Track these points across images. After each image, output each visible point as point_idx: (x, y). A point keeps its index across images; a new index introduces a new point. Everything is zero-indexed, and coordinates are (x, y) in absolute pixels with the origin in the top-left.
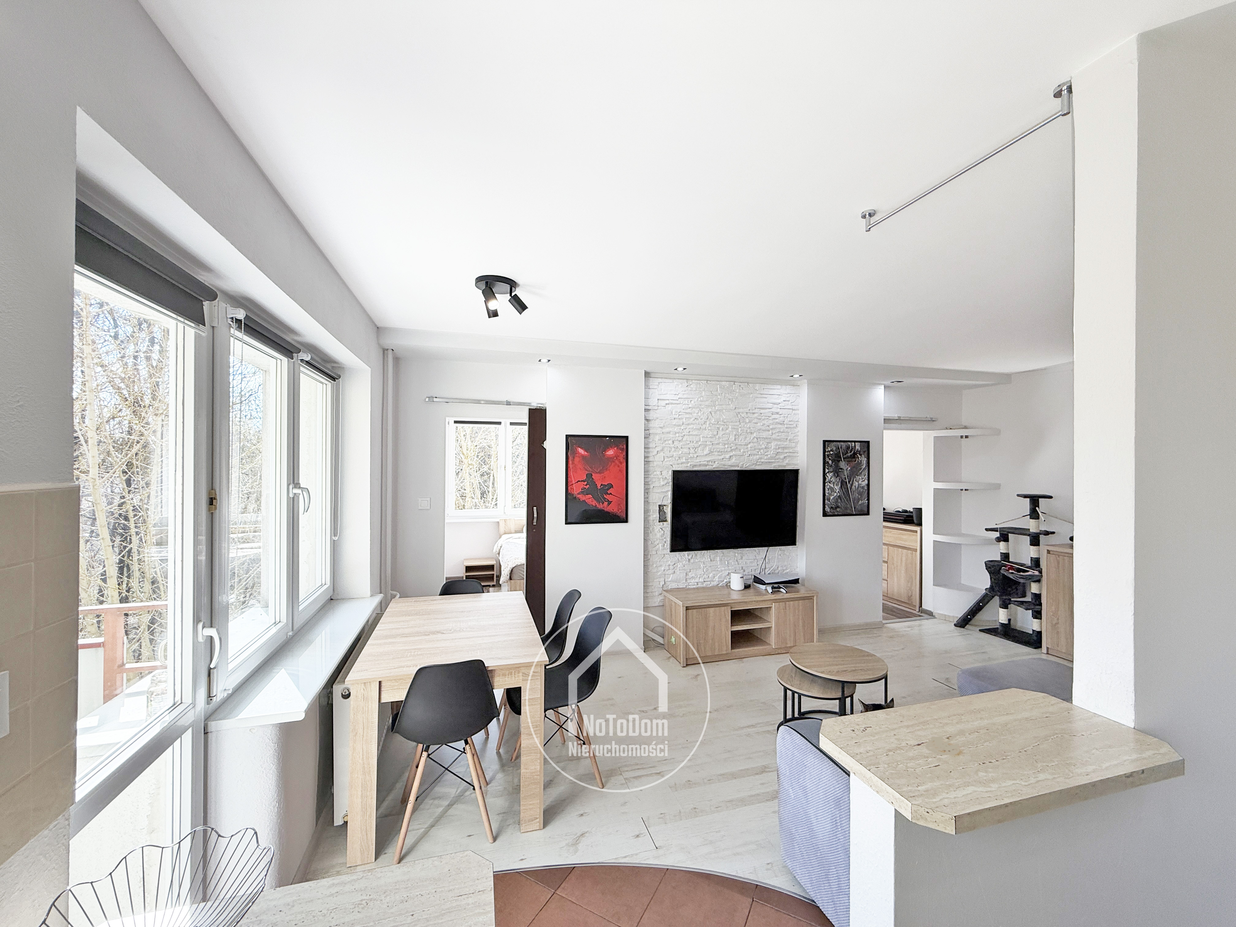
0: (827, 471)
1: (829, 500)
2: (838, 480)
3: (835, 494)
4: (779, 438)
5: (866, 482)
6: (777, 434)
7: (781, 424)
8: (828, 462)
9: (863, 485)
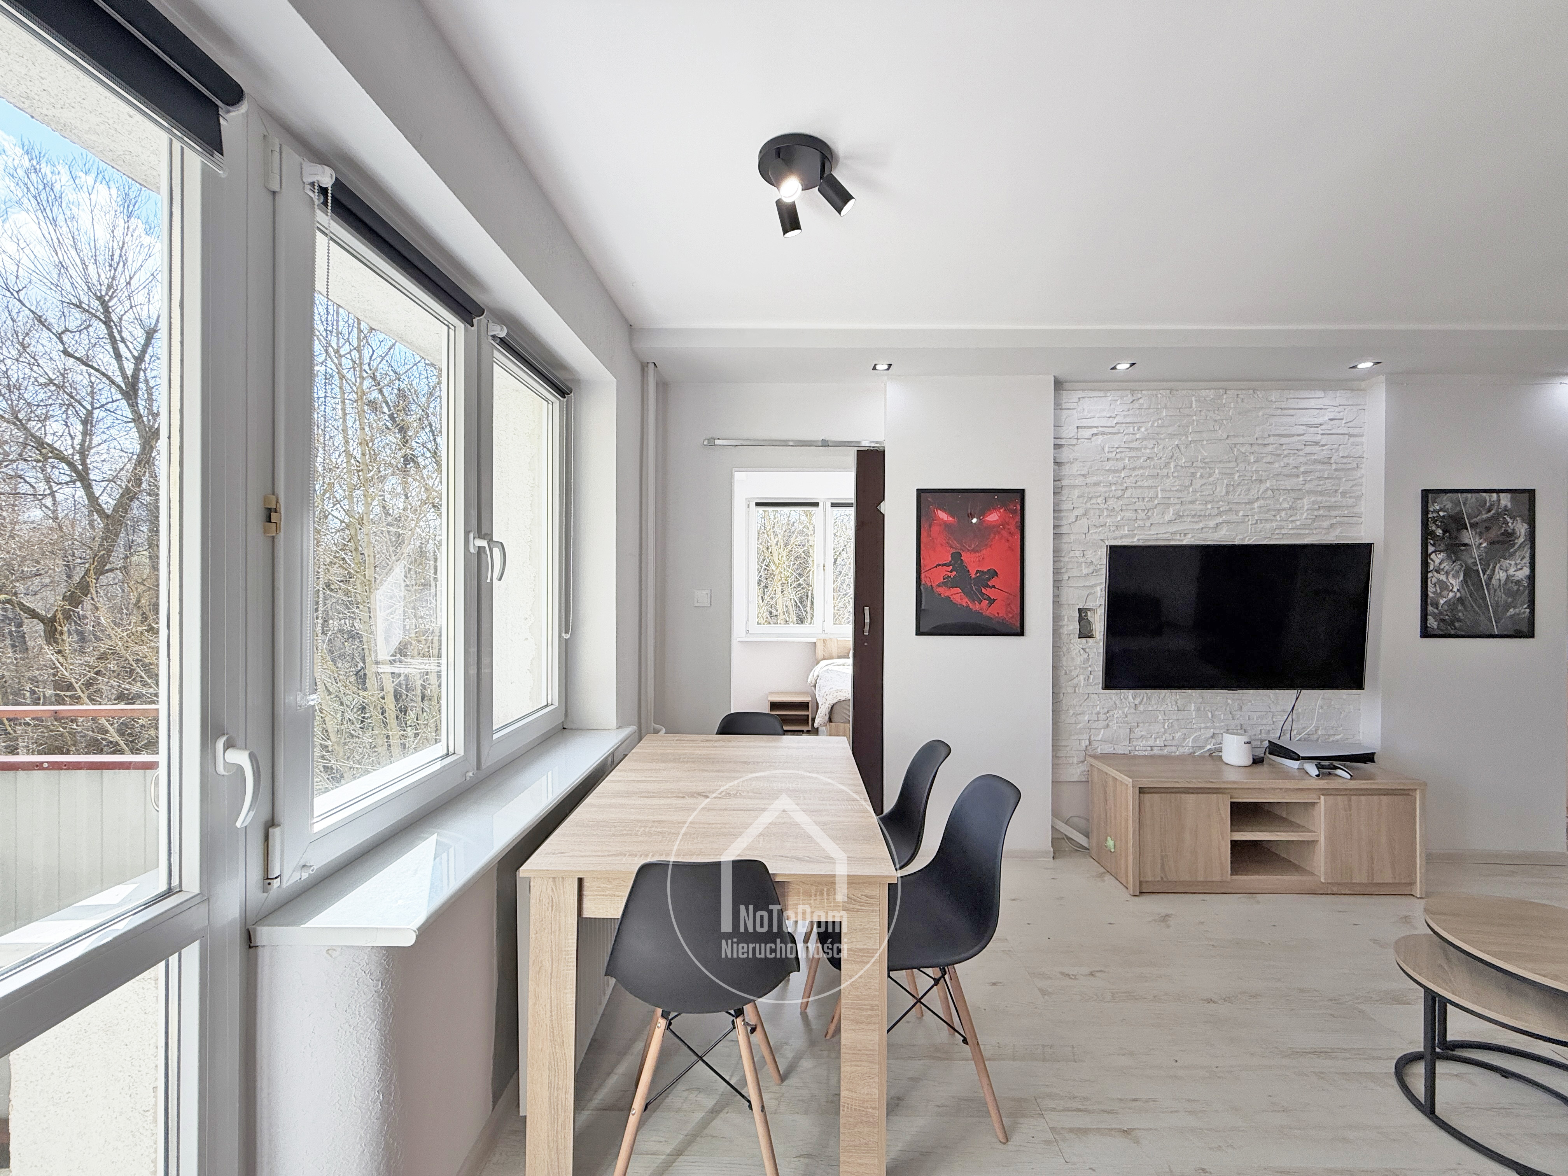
0: (1431, 549)
1: (1436, 605)
2: (1457, 567)
3: (1451, 595)
4: (1319, 489)
5: (1527, 571)
6: (1316, 482)
7: (1324, 463)
8: (1433, 532)
9: (1518, 578)
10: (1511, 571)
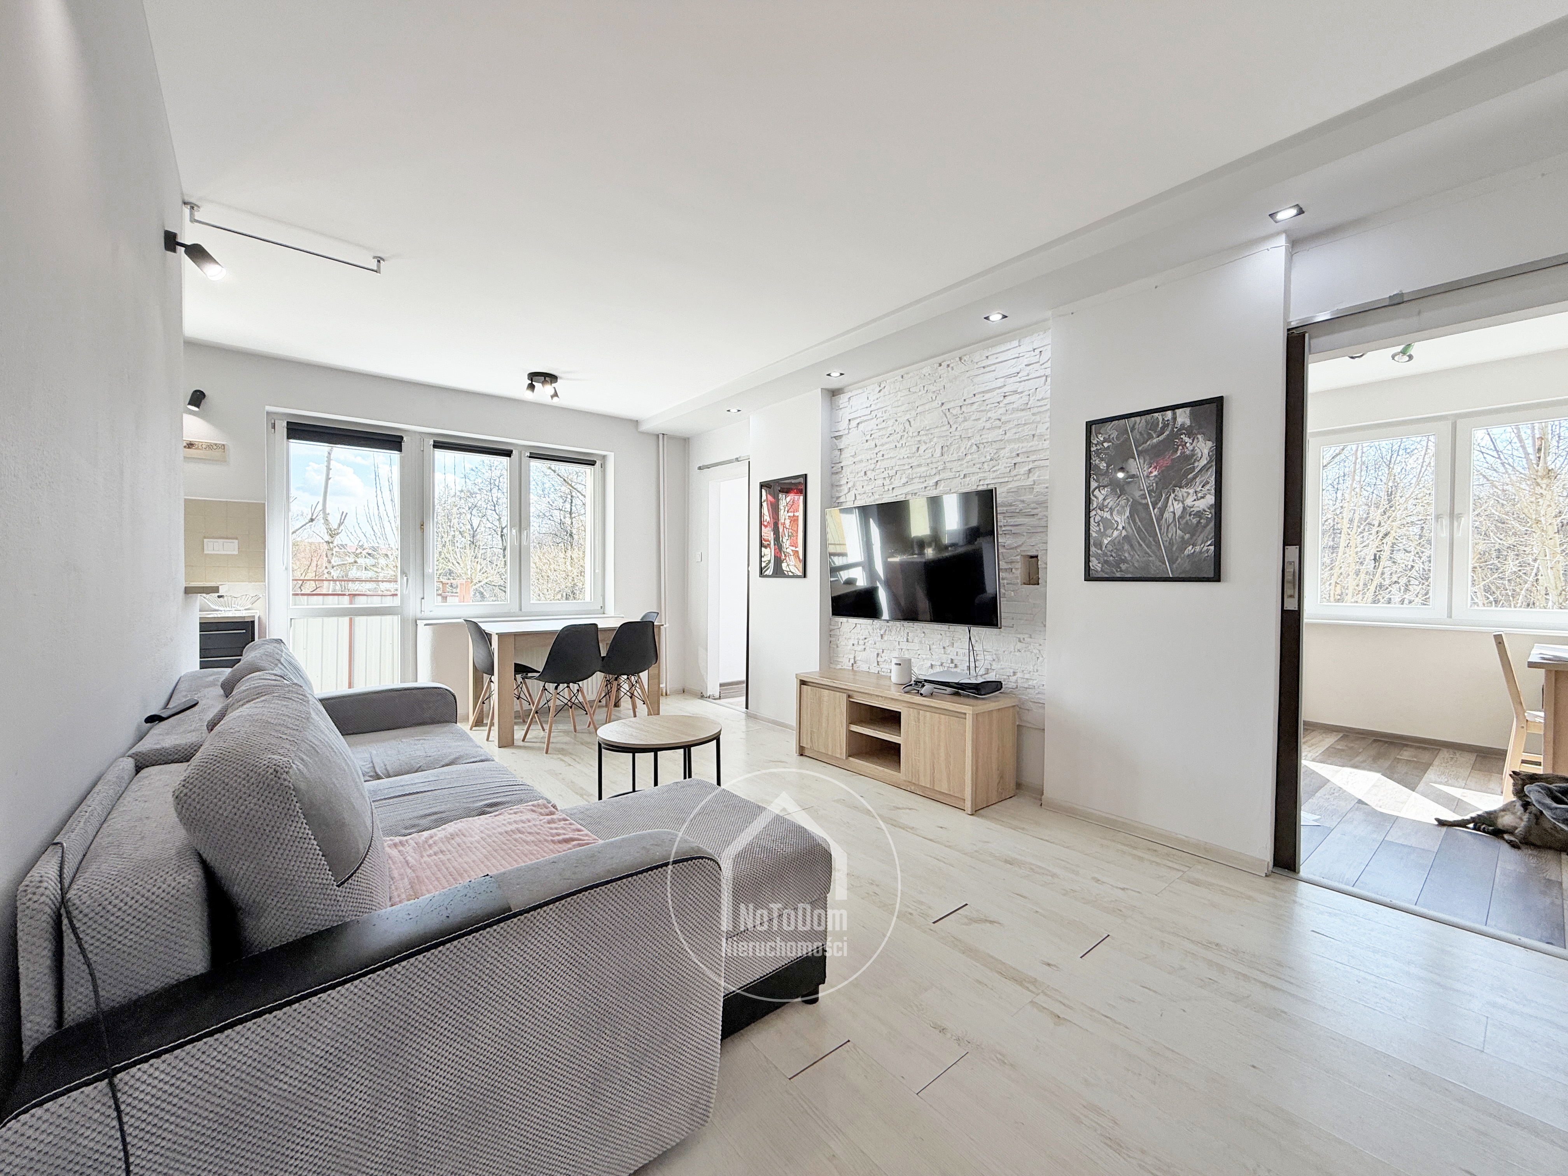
0: (1094, 484)
1: (1099, 545)
2: (1123, 502)
3: (1116, 533)
5: (1211, 499)
8: (1097, 466)
9: (1198, 509)
10: (1189, 502)
